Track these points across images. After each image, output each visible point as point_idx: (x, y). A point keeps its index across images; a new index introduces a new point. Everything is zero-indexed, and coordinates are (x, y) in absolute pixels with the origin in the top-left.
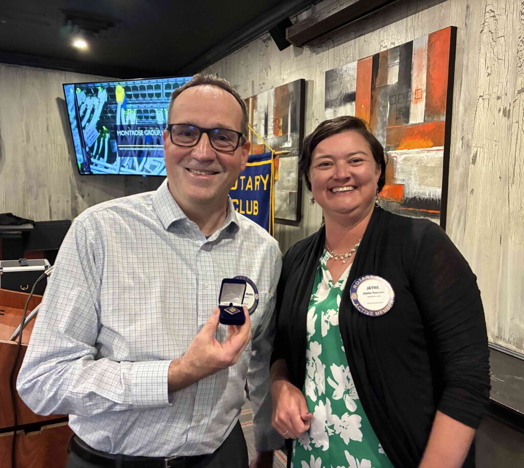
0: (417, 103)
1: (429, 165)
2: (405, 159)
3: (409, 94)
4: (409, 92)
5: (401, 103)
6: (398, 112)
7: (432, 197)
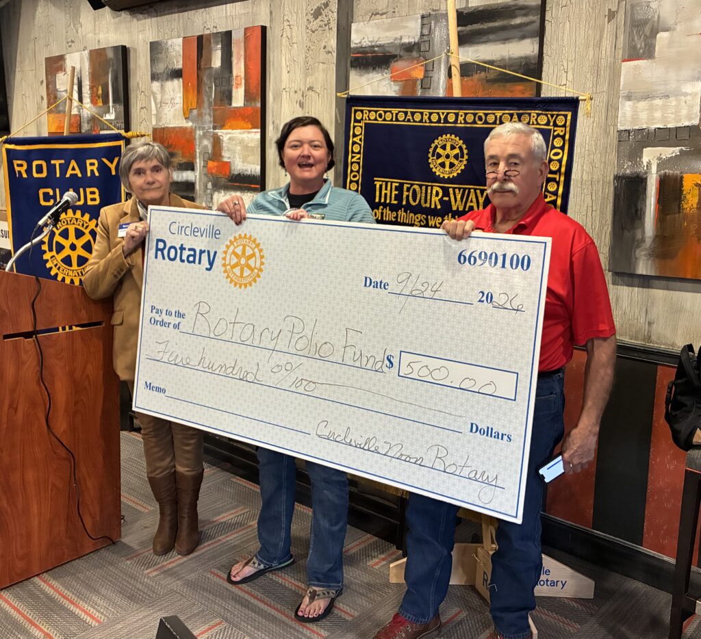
0: (237, 88)
2: (230, 139)
4: (231, 77)
7: (253, 173)
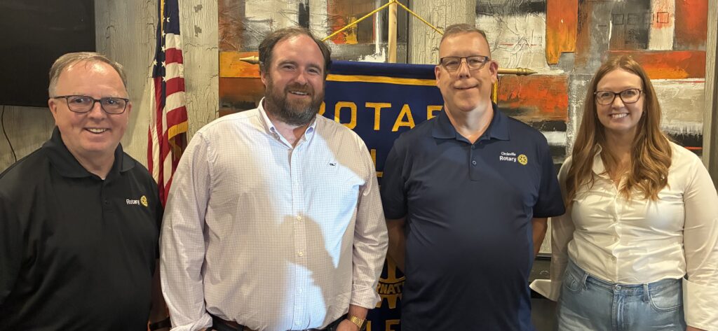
0: (660, 27)
1: (683, 98)
3: (647, 16)
4: (646, 13)
5: (635, 25)
6: (628, 35)
7: (688, 132)
